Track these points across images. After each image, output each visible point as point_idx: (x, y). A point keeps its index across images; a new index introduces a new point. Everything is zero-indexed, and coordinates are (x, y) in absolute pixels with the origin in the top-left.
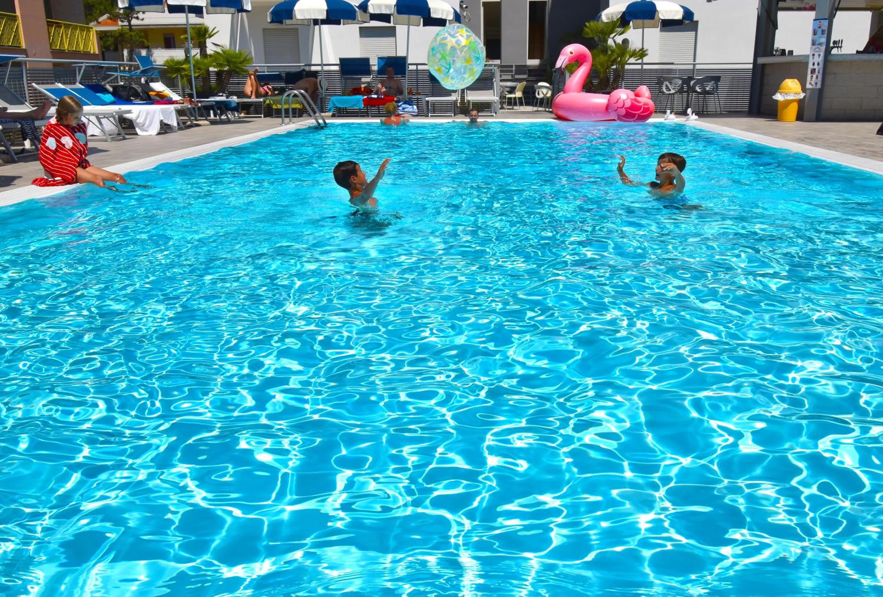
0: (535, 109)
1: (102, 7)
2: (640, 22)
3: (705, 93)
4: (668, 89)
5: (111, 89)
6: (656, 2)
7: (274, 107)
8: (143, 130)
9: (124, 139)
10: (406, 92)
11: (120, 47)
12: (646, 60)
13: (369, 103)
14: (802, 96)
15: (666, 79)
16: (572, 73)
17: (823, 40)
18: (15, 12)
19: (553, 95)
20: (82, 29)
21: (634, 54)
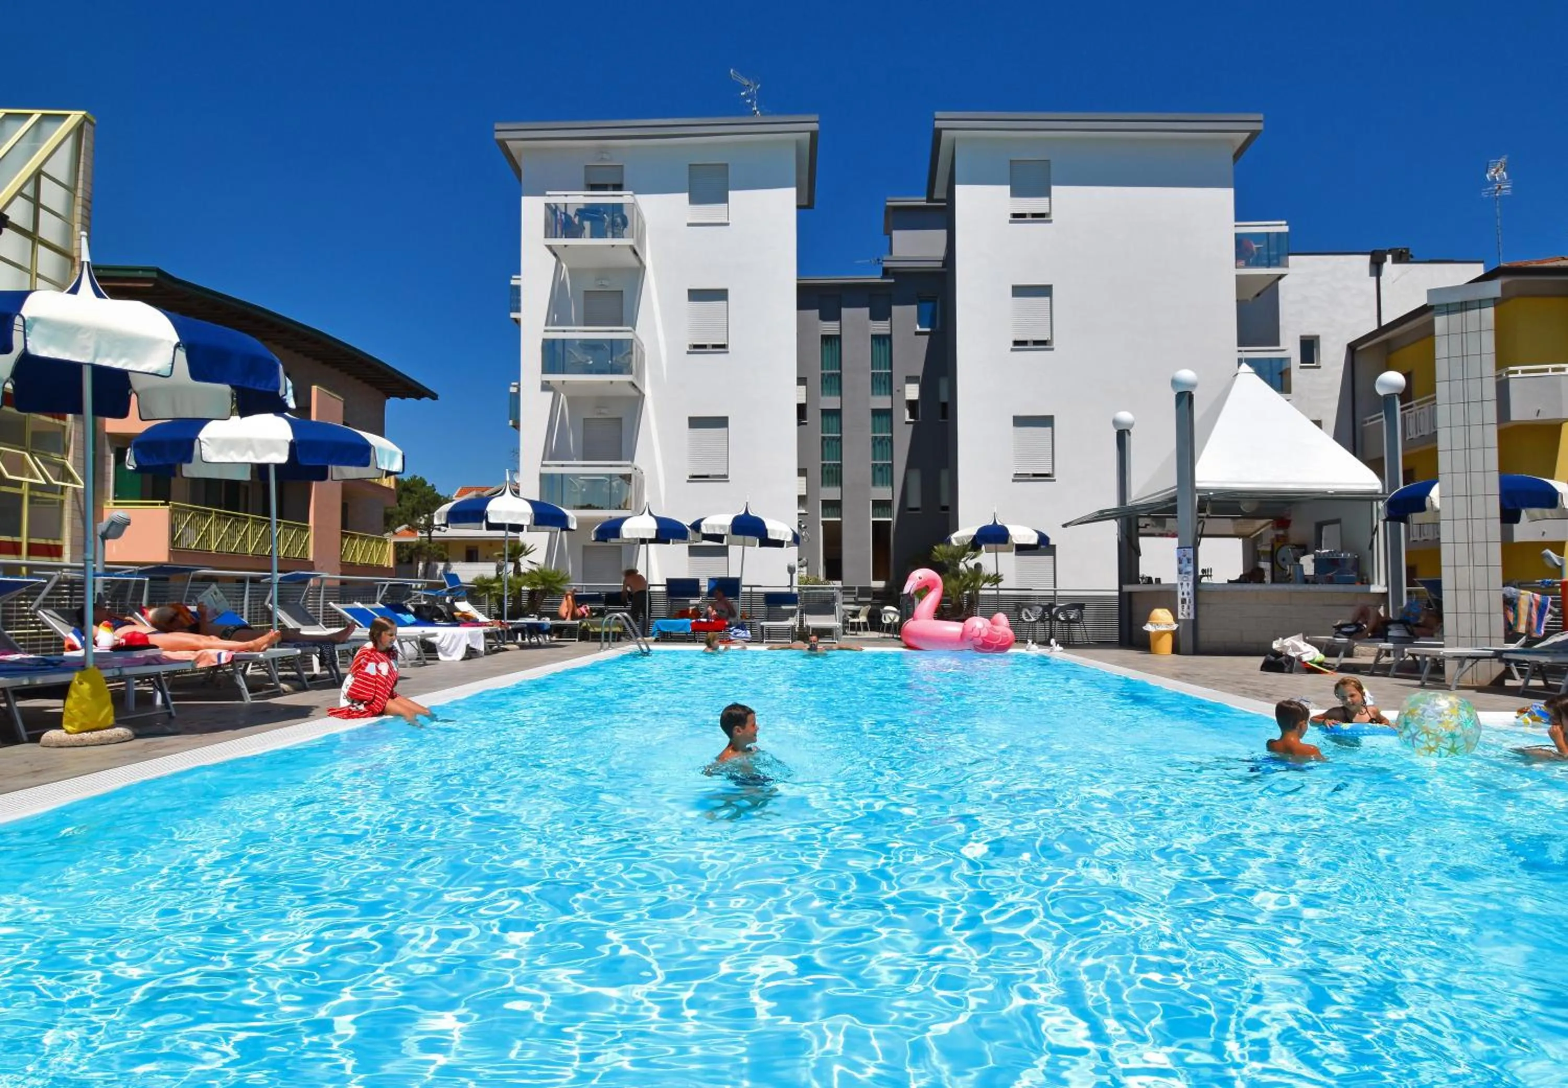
0: (882, 635)
1: (401, 518)
2: (992, 546)
3: (1069, 621)
4: (1027, 615)
5: (413, 609)
6: (1009, 527)
7: (591, 630)
8: (446, 655)
9: (425, 664)
10: (739, 614)
11: (415, 560)
12: (1001, 585)
13: (698, 628)
14: (1175, 627)
15: (1024, 606)
16: (921, 598)
17: (1190, 568)
18: (307, 522)
19: (901, 622)
20: (379, 541)
21: (988, 579)
